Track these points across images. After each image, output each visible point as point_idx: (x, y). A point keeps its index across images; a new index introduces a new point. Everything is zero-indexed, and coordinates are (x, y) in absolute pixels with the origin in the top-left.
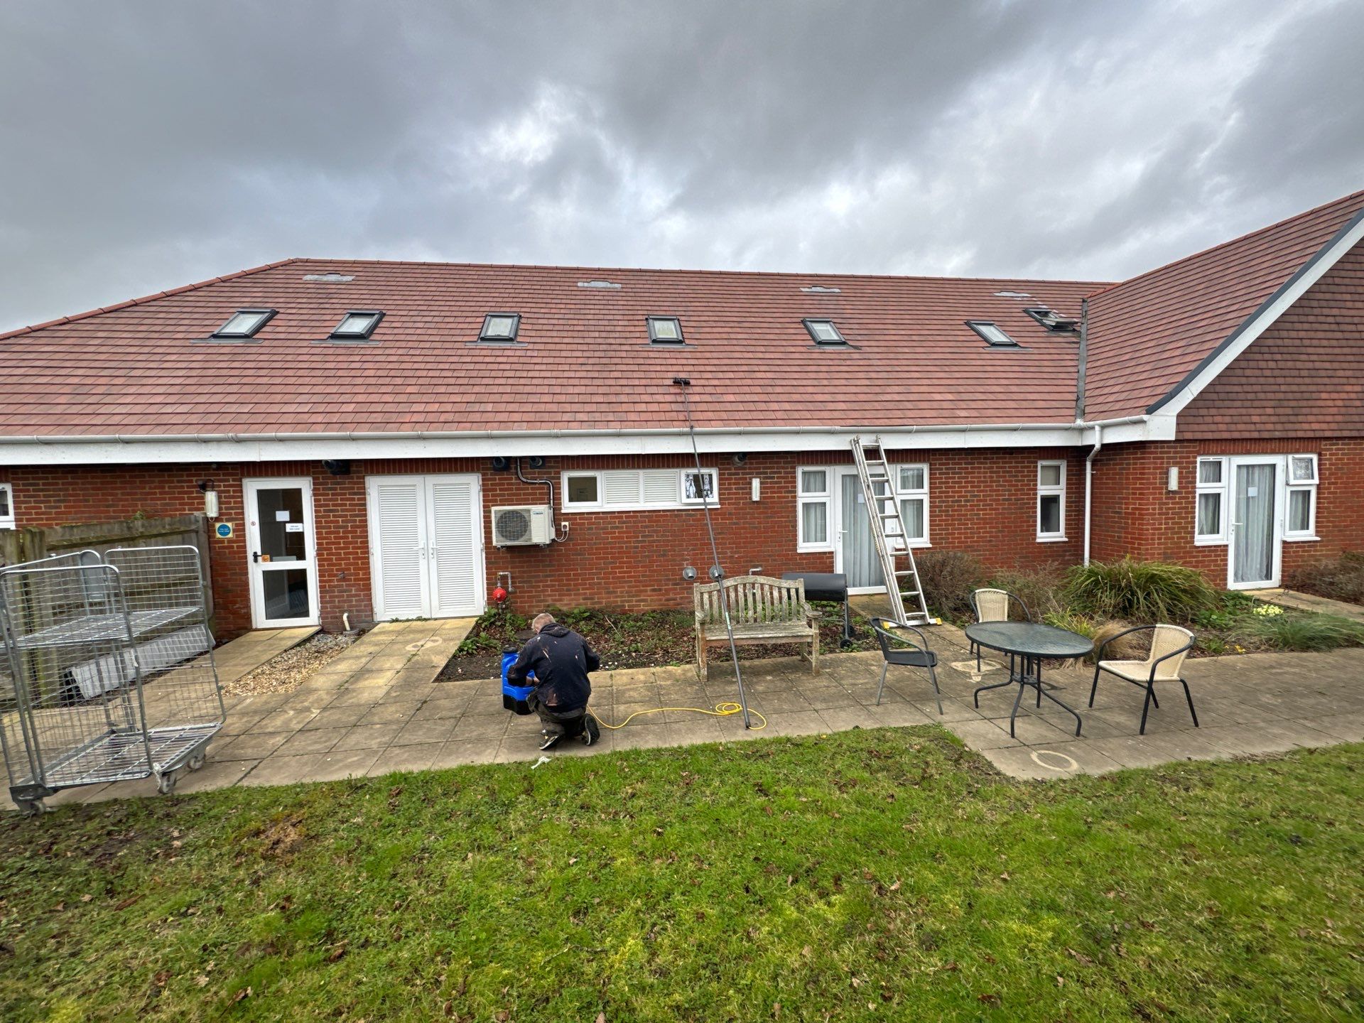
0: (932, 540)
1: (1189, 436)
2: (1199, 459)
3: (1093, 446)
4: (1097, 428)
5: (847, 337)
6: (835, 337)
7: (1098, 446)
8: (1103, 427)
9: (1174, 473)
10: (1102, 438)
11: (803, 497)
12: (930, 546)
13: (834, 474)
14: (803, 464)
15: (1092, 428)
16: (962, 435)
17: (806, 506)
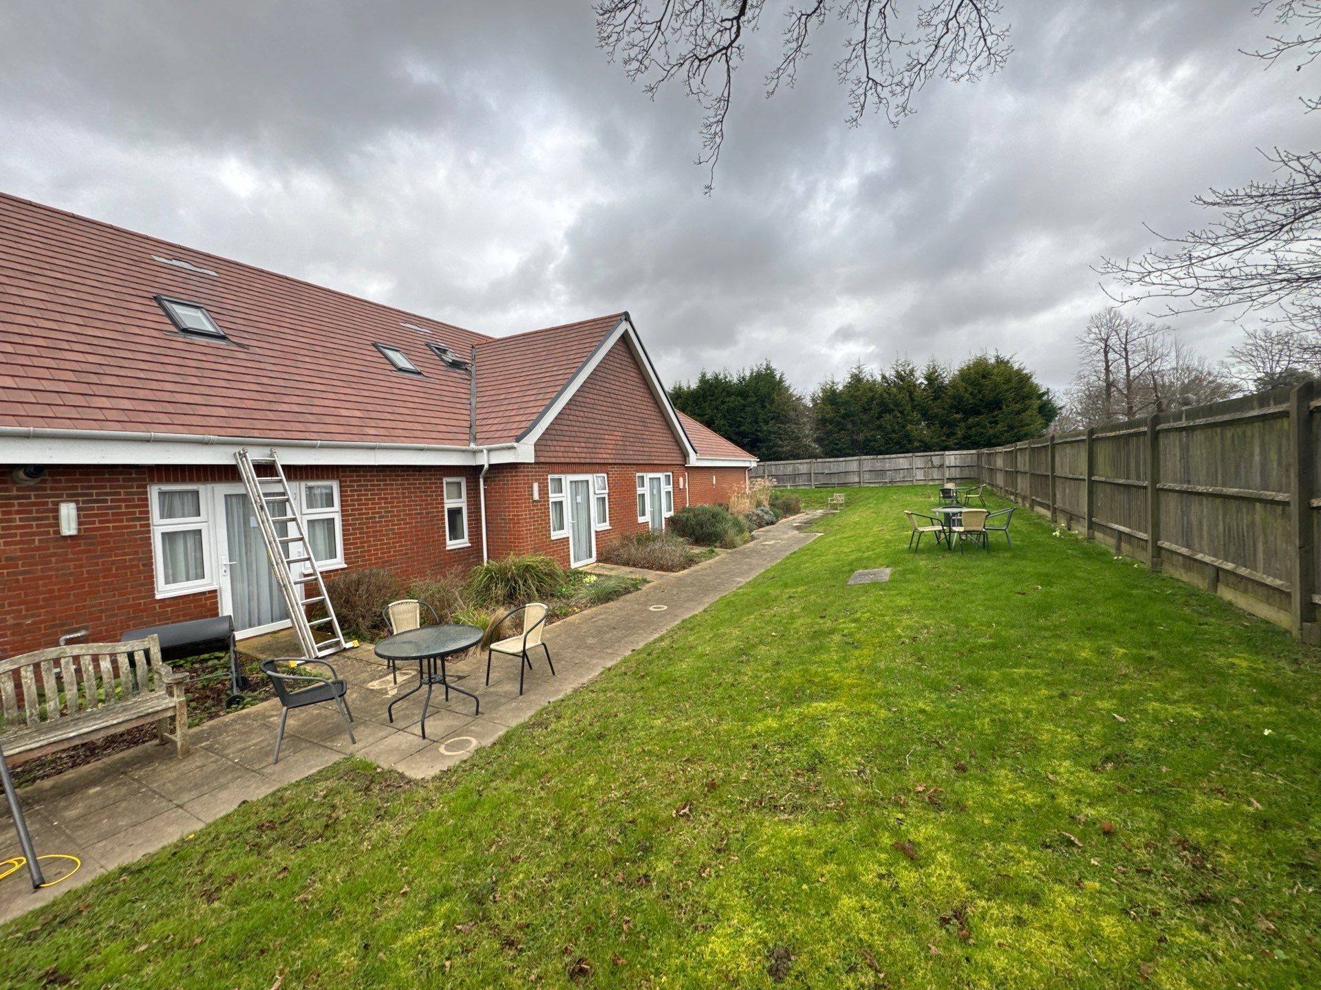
0: (347, 560)
1: (542, 460)
2: (550, 477)
3: (483, 466)
4: (485, 451)
5: (227, 331)
6: (209, 328)
7: (486, 466)
8: (489, 451)
9: (536, 486)
10: (489, 460)
11: (160, 525)
12: (346, 566)
13: (213, 496)
14: (160, 481)
15: (481, 451)
16: (372, 453)
17: (168, 537)
